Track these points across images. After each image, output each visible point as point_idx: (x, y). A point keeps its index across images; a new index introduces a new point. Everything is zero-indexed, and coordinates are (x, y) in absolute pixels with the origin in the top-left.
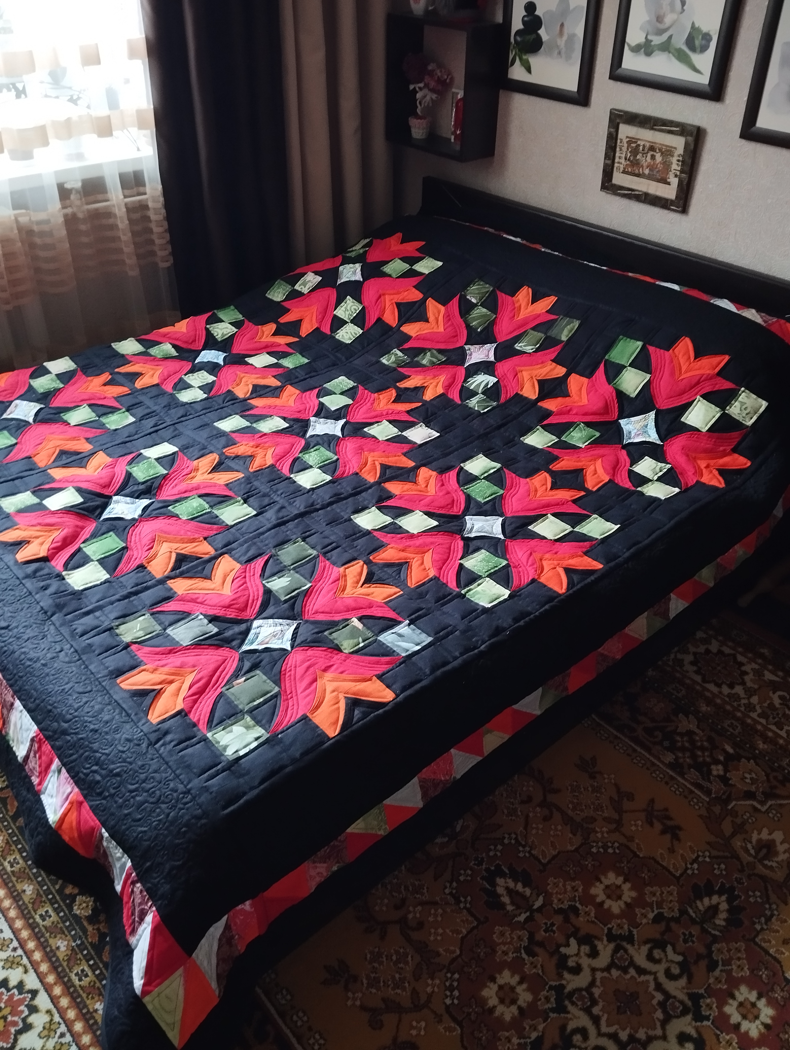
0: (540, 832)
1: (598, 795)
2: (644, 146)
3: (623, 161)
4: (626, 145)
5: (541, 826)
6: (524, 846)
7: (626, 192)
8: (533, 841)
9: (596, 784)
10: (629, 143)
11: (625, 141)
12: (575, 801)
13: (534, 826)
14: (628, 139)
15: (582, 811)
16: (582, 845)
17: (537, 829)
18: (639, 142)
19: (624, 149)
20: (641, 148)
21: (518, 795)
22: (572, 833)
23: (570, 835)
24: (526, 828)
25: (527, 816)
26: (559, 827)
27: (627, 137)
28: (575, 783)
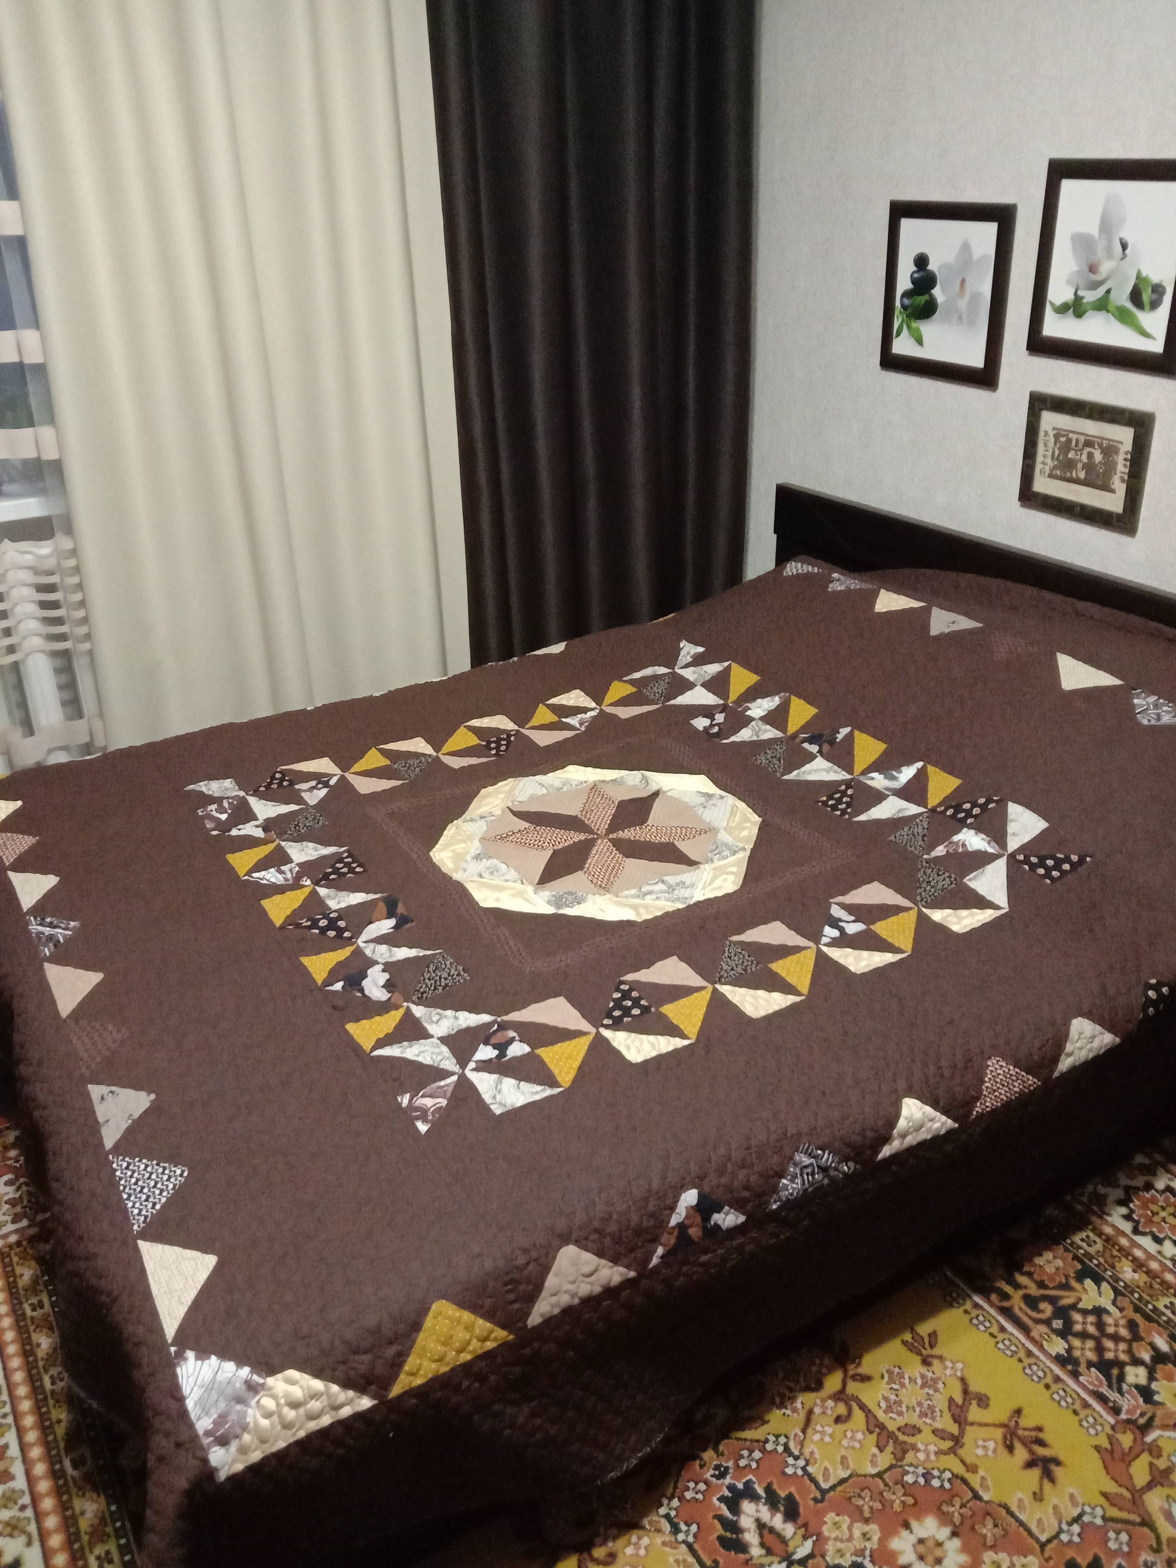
0: (827, 1439)
1: (931, 1392)
2: (1077, 441)
3: (1049, 461)
4: (1052, 439)
5: (829, 1430)
6: (796, 1458)
7: (1051, 503)
8: (812, 1453)
9: (930, 1374)
10: (1057, 437)
11: (1051, 433)
12: (892, 1397)
13: (819, 1428)
14: (1055, 432)
15: (900, 1414)
16: (891, 1467)
17: (823, 1433)
18: (1071, 435)
19: (1051, 444)
20: (1074, 443)
21: (802, 1379)
22: (878, 1446)
23: (875, 1450)
24: (804, 1431)
25: (810, 1412)
26: (859, 1436)
27: (1054, 429)
28: (897, 1370)
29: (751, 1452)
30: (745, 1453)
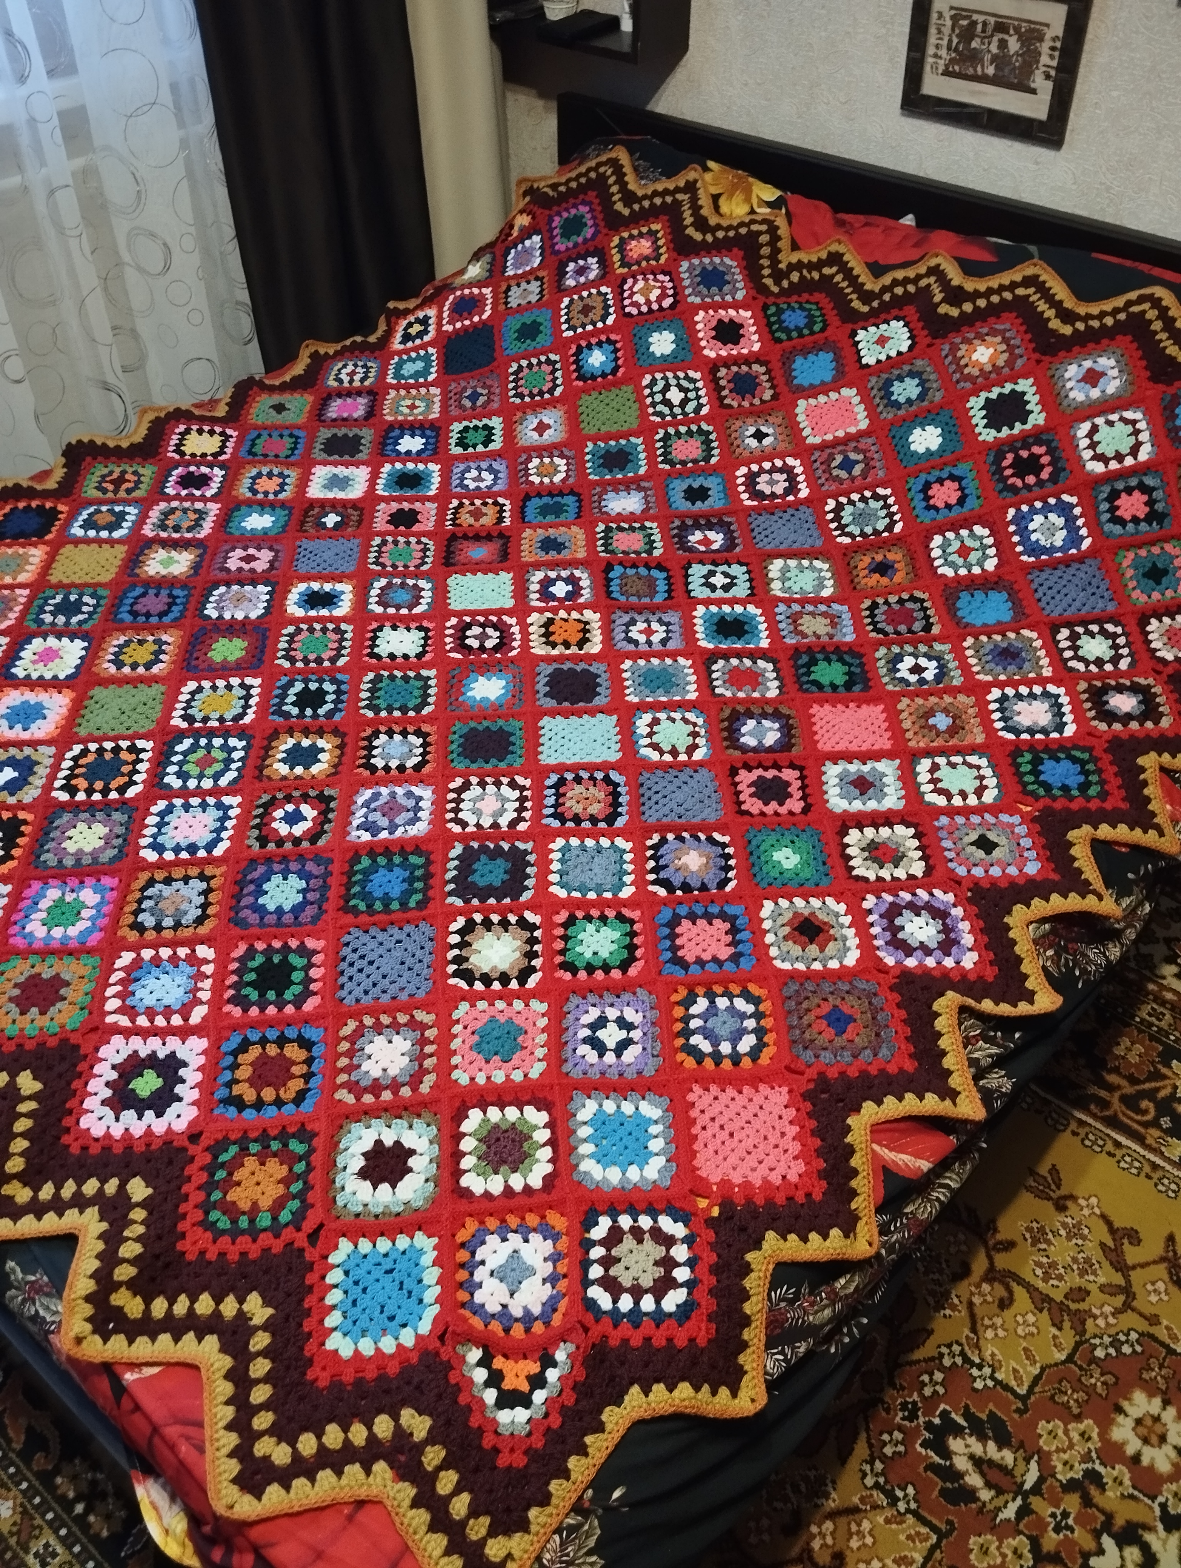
0: (1001, 1333)
1: (1080, 1242)
2: (985, 24)
3: (944, 52)
4: (948, 22)
5: (998, 1321)
6: (980, 1367)
7: (952, 110)
8: (993, 1355)
9: (1069, 1220)
10: (955, 19)
11: (947, 14)
12: (1045, 1260)
13: (987, 1322)
14: (953, 12)
15: (1060, 1278)
16: (1078, 1345)
17: (993, 1326)
18: (975, 17)
19: (947, 29)
20: (979, 27)
21: (944, 1265)
22: (1054, 1325)
23: (1054, 1331)
24: (974, 1330)
25: (971, 1305)
26: (1031, 1318)
27: (951, 8)
28: (1035, 1225)
29: (931, 1374)
30: (926, 1378)
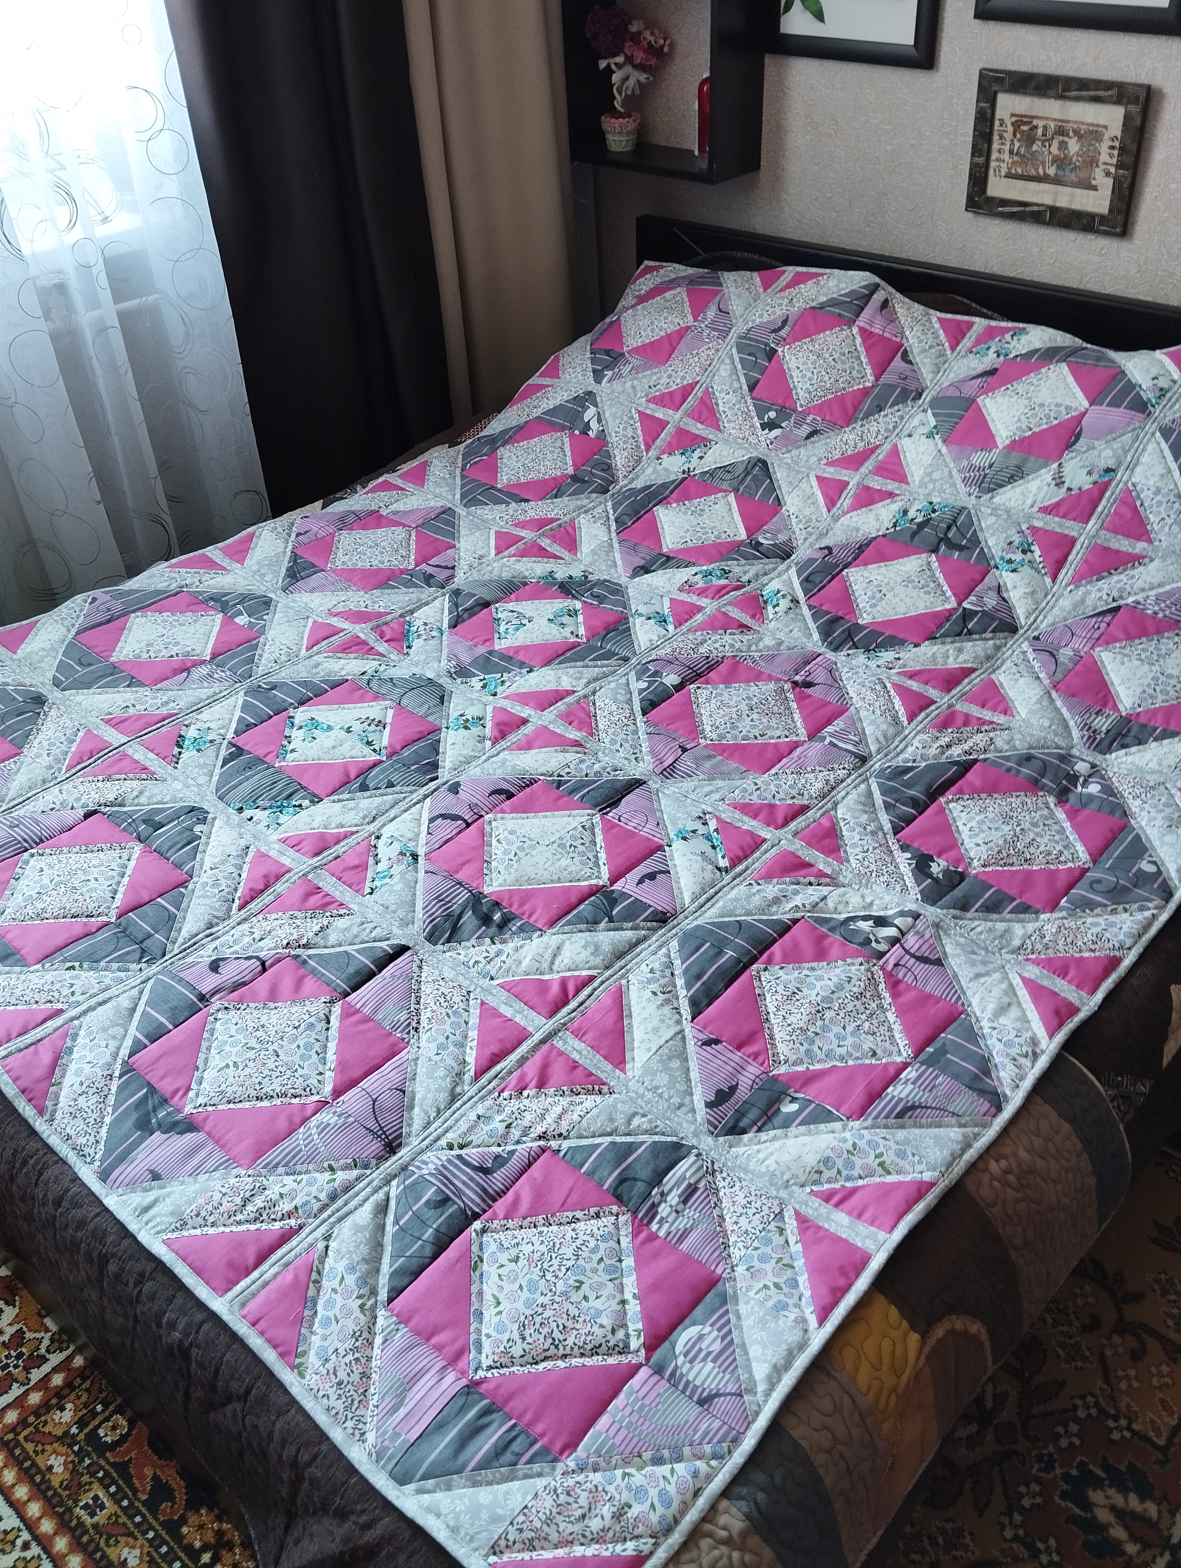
0: (1135, 1384)
2: (1045, 128)
3: (1006, 156)
4: (1010, 129)
5: (1132, 1372)
6: (1116, 1418)
7: (1015, 209)
8: (1128, 1406)
10: (1016, 125)
11: (1008, 121)
12: (1175, 1311)
13: (1120, 1373)
14: (1014, 119)
17: (1127, 1378)
18: (1035, 122)
19: (1008, 136)
20: (1040, 131)
24: (1107, 1381)
25: (1102, 1356)
26: (1165, 1369)
27: (1013, 115)
28: (1163, 1276)
29: (1066, 1426)
30: (1060, 1429)
